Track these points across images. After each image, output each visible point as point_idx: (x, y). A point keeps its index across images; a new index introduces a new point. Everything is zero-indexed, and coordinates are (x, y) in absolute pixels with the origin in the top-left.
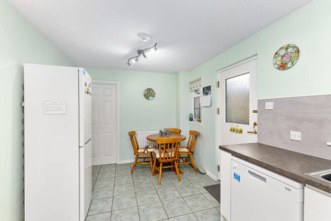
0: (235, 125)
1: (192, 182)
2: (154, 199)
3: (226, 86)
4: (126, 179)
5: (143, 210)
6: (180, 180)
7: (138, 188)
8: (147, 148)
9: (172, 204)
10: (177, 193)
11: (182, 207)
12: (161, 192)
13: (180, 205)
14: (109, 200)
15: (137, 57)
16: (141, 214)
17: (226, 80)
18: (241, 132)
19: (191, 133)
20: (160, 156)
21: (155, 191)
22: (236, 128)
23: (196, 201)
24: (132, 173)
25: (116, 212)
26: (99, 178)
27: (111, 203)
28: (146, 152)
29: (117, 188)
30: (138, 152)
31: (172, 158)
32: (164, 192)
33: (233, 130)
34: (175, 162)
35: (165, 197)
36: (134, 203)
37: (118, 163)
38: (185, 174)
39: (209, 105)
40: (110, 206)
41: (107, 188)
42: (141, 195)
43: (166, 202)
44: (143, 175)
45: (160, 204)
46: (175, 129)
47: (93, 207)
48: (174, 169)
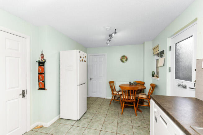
0: (180, 81)
1: (145, 119)
2: (115, 121)
3: (176, 49)
4: (106, 107)
5: (106, 124)
6: (136, 115)
7: (109, 112)
8: (120, 91)
9: (123, 127)
10: (130, 122)
11: (128, 131)
12: (121, 118)
13: (128, 129)
14: (93, 114)
15: (110, 39)
16: (104, 126)
17: (176, 44)
18: (185, 87)
19: (151, 85)
20: (125, 97)
21: (117, 117)
22: (181, 84)
23: (141, 131)
24: (110, 104)
25: (93, 121)
26: (94, 103)
27: (93, 116)
28: (118, 94)
29: (99, 110)
30: (113, 93)
31: (131, 100)
32: (122, 119)
33: (179, 85)
34: (134, 103)
35: (121, 122)
36: (103, 119)
37: (106, 98)
38: (142, 113)
39: (163, 65)
40: (92, 117)
41: (95, 109)
42: (108, 117)
43: (120, 125)
44: (115, 107)
45: (116, 124)
46: (141, 82)
47: (85, 115)
48: (133, 107)
